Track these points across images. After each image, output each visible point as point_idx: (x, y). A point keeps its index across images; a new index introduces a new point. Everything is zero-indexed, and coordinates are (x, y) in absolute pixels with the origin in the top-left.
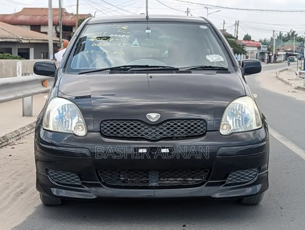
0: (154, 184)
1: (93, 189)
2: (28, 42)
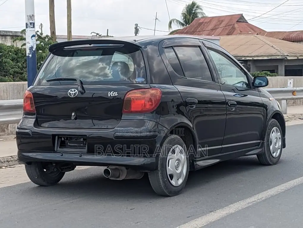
2: (296, 58)
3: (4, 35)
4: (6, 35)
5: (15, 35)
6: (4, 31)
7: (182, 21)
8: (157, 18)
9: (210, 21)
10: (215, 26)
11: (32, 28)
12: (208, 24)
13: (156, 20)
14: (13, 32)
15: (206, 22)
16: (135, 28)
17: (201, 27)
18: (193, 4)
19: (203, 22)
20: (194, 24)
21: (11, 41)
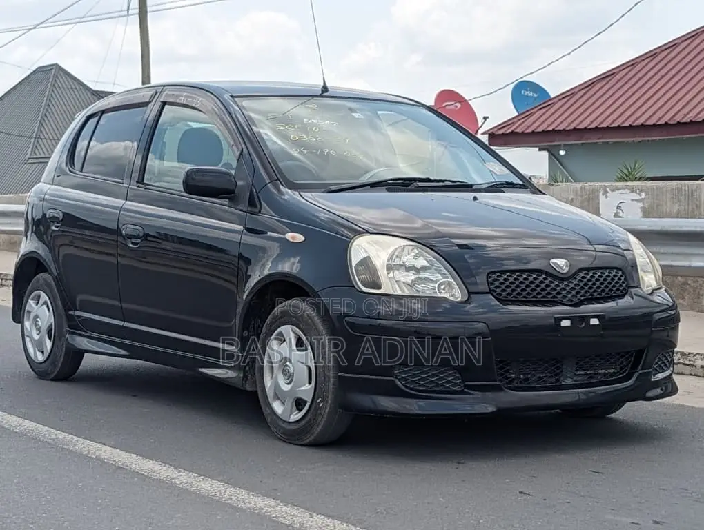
0: (569, 381)
1: (489, 395)
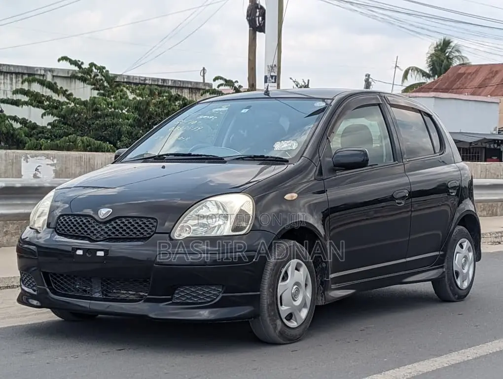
3: (180, 87)
4: (183, 88)
5: (195, 87)
6: (180, 81)
7: (427, 70)
8: (397, 65)
9: (477, 72)
10: (485, 79)
11: (273, 82)
12: (473, 76)
13: (395, 68)
14: (193, 83)
15: (469, 74)
16: (366, 81)
17: (461, 80)
18: (446, 44)
19: (464, 73)
20: (450, 75)
21: (189, 96)
